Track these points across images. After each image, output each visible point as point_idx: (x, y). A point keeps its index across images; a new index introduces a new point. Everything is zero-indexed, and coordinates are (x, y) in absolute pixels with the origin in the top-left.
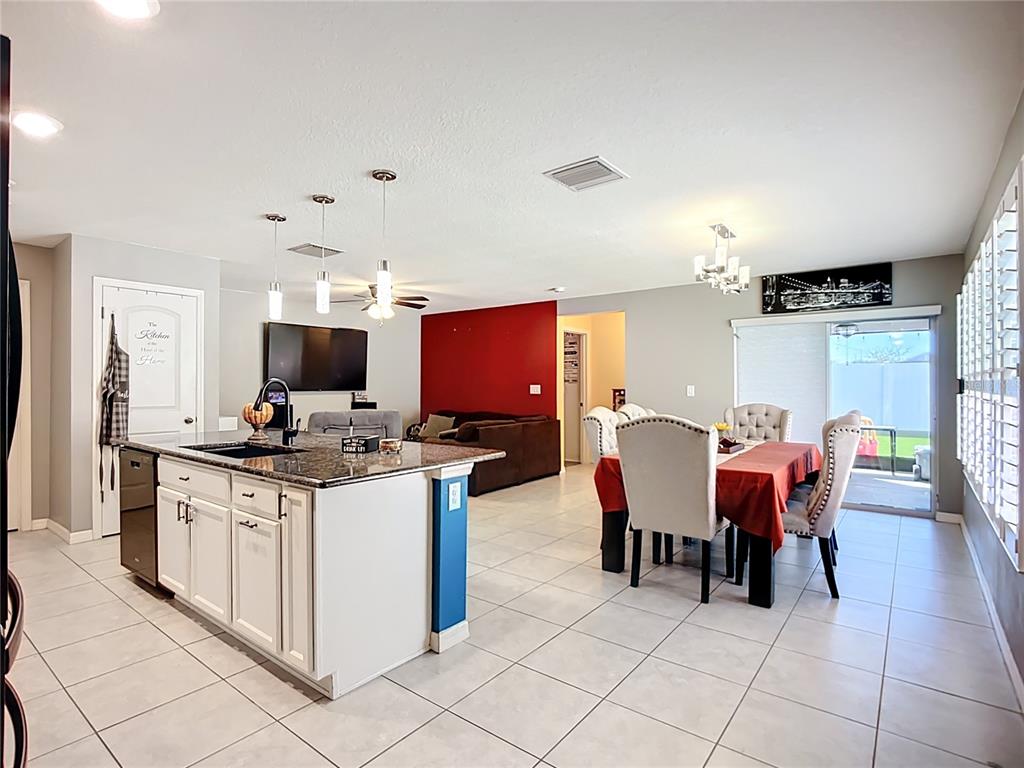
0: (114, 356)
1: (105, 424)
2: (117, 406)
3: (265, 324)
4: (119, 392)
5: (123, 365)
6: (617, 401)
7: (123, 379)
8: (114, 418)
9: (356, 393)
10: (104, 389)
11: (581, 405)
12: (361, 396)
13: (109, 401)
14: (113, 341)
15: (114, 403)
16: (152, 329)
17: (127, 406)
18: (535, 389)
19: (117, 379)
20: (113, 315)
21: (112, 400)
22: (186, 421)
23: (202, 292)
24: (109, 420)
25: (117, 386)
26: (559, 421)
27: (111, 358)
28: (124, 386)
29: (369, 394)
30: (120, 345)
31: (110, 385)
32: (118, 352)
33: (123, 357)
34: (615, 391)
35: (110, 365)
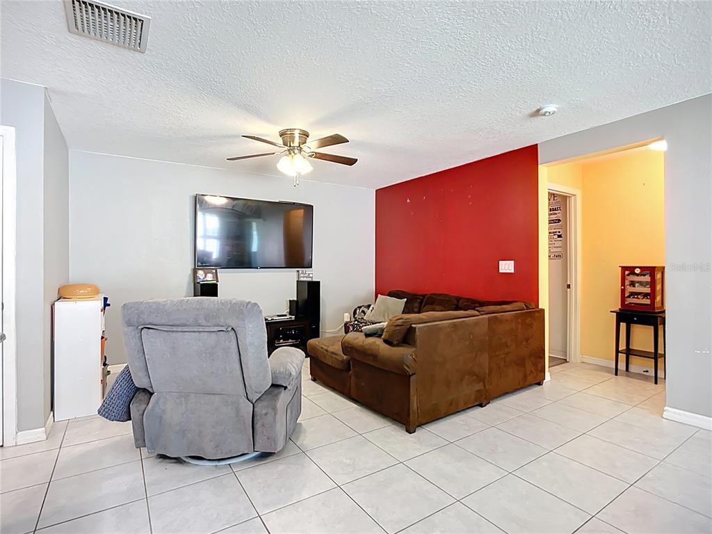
6: (627, 283)
11: (569, 286)
12: (306, 274)
18: (507, 267)
26: (543, 311)
34: (624, 269)
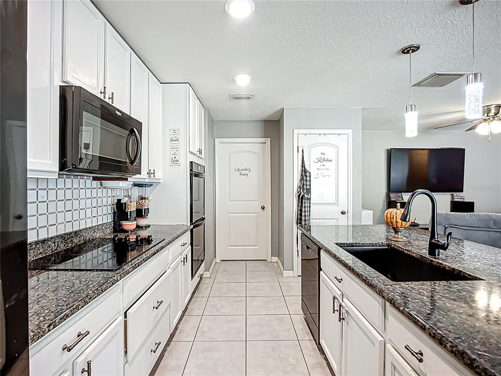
0: (303, 174)
1: (299, 213)
2: (305, 202)
3: (388, 150)
4: (306, 195)
5: (308, 179)
7: (308, 187)
8: (303, 209)
9: (455, 194)
10: (298, 192)
12: (458, 197)
13: (301, 199)
14: (303, 166)
15: (304, 201)
16: (323, 156)
17: (310, 203)
19: (305, 187)
20: (303, 150)
21: (303, 198)
22: (342, 213)
23: (351, 130)
24: (301, 210)
25: (305, 191)
27: (302, 175)
28: (309, 191)
29: (466, 196)
30: (306, 167)
31: (302, 190)
32: (306, 171)
33: (308, 174)
35: (302, 179)
